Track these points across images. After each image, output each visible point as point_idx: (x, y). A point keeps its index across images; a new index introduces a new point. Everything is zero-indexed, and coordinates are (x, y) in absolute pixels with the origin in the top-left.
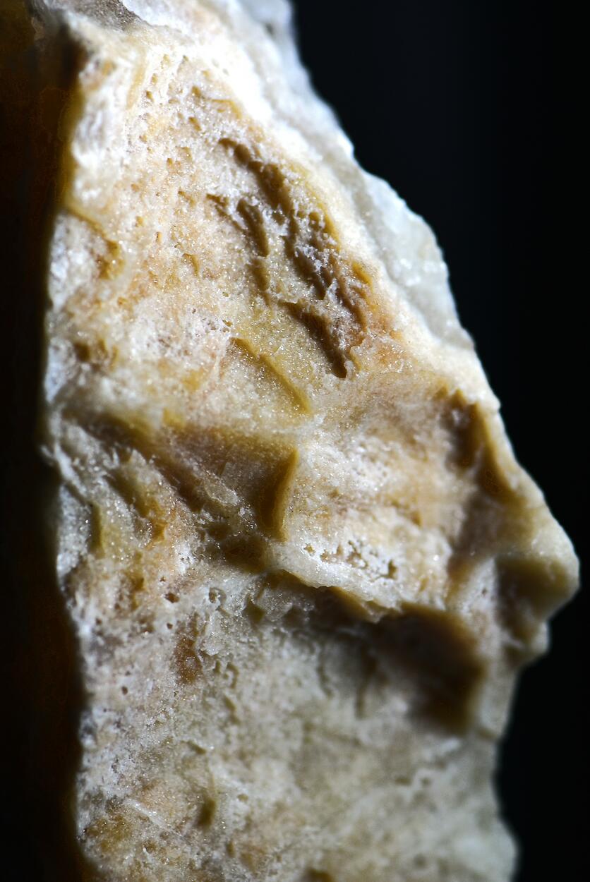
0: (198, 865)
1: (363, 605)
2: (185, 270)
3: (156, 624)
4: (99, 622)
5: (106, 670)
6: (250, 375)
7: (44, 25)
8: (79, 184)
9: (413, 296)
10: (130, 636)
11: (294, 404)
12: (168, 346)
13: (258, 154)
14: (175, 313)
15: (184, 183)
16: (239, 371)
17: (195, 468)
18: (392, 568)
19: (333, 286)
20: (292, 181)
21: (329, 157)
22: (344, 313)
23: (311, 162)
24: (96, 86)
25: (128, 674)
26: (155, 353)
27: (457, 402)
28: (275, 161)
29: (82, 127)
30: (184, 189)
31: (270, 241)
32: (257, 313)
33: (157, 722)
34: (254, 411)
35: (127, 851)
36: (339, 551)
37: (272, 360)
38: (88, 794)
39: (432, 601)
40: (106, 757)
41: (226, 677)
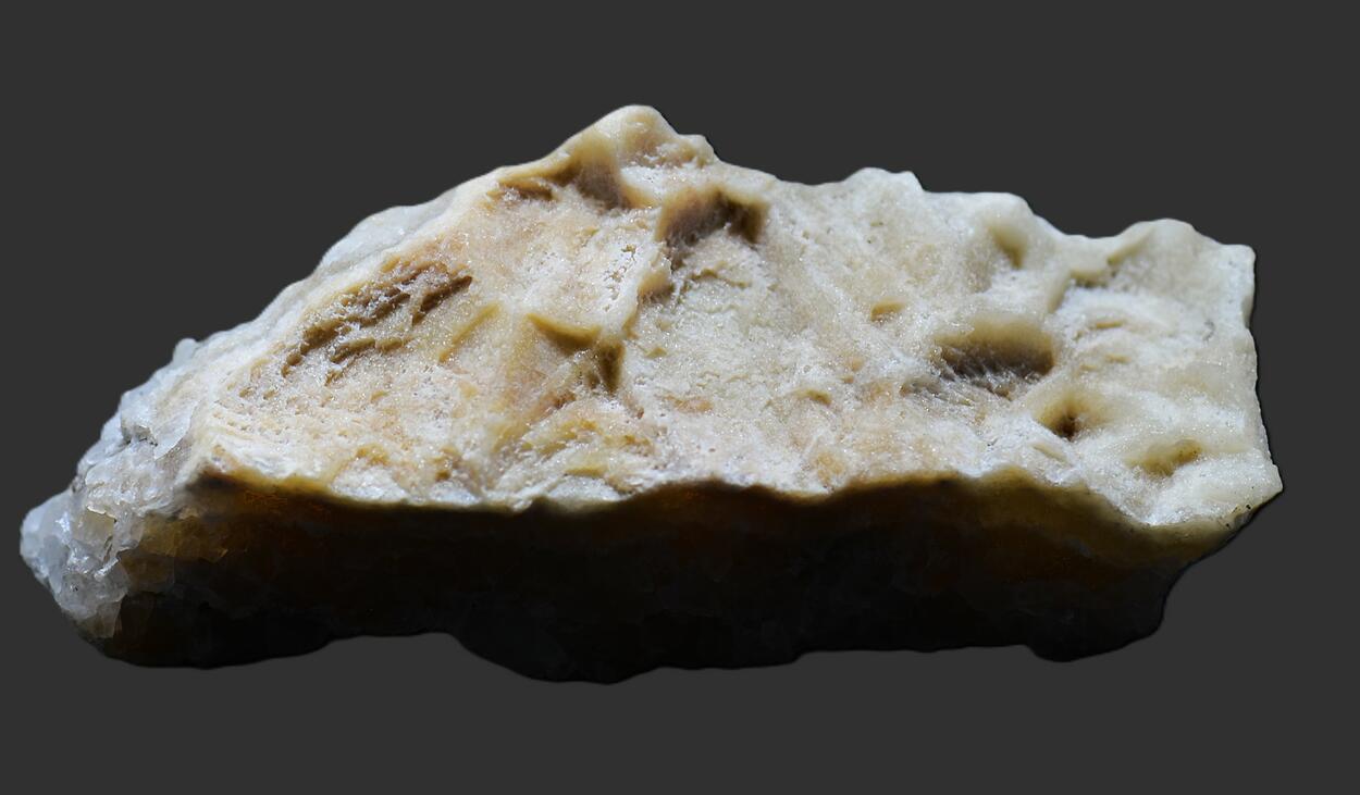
0: (859, 403)
1: (654, 271)
2: (383, 403)
3: (659, 424)
4: (656, 468)
5: (693, 463)
6: (467, 351)
7: (186, 507)
8: (309, 474)
9: (411, 230)
10: (668, 444)
11: (491, 317)
12: (441, 412)
13: (294, 347)
14: (417, 408)
15: (315, 403)
16: (465, 360)
17: (539, 393)
18: (628, 249)
19: (400, 287)
20: (317, 319)
21: (300, 295)
22: (421, 278)
23: (303, 307)
24: (232, 459)
25: (699, 447)
26: (447, 422)
27: (497, 196)
28: (301, 333)
29: (265, 471)
30: (320, 403)
31: (364, 337)
32: (419, 346)
33: (741, 430)
34: (495, 347)
35: (841, 454)
36: (612, 287)
37: (457, 334)
38: (794, 483)
39: (654, 218)
40: (766, 467)
41: (709, 381)
